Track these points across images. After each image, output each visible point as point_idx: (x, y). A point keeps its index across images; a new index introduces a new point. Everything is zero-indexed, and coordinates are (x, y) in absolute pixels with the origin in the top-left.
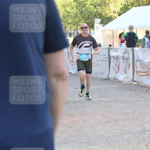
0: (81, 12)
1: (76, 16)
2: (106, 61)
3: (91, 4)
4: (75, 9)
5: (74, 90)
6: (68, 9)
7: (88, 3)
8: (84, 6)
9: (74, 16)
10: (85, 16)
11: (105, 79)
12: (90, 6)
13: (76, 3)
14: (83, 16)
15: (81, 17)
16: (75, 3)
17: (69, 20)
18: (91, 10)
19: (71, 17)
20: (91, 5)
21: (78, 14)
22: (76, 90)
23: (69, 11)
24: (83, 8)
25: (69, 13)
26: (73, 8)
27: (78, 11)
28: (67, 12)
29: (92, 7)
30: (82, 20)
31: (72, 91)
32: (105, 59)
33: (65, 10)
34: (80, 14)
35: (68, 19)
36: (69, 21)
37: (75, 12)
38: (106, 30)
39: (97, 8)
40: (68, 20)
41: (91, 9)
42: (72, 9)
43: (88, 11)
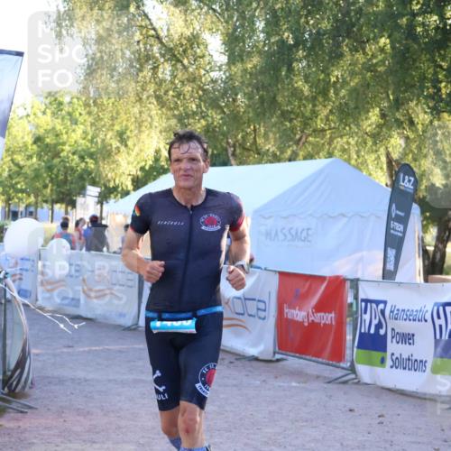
0: (50, 168)
1: (37, 176)
2: (131, 287)
3: (72, 151)
4: (35, 159)
5: (65, 350)
6: (19, 158)
7: (67, 148)
8: (57, 155)
9: (33, 175)
10: (57, 176)
11: (129, 327)
12: (70, 155)
13: (39, 147)
14: (53, 176)
15: (48, 179)
16: (35, 147)
17: (19, 183)
18: (73, 164)
19: (26, 178)
20: (74, 154)
21: (43, 170)
22: (70, 350)
23: (22, 163)
24: (53, 159)
25: (21, 168)
26: (30, 157)
27: (43, 164)
28: (17, 165)
29: (76, 157)
30: (50, 185)
31: (62, 352)
32: (130, 283)
33: (12, 160)
34: (46, 172)
35: (17, 180)
36: (19, 186)
37: (36, 166)
38: (117, 214)
39: (87, 163)
40: (16, 183)
41: (74, 162)
42: (28, 159)
43: (65, 167)
